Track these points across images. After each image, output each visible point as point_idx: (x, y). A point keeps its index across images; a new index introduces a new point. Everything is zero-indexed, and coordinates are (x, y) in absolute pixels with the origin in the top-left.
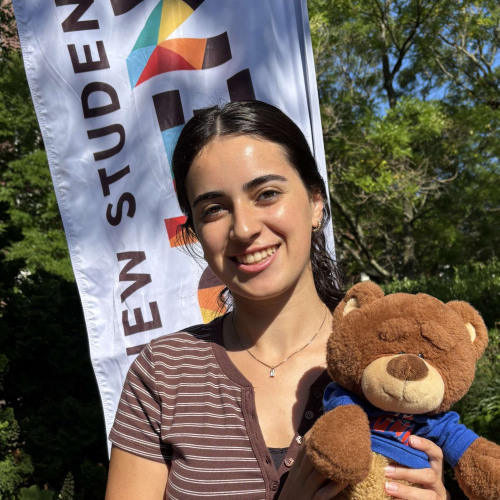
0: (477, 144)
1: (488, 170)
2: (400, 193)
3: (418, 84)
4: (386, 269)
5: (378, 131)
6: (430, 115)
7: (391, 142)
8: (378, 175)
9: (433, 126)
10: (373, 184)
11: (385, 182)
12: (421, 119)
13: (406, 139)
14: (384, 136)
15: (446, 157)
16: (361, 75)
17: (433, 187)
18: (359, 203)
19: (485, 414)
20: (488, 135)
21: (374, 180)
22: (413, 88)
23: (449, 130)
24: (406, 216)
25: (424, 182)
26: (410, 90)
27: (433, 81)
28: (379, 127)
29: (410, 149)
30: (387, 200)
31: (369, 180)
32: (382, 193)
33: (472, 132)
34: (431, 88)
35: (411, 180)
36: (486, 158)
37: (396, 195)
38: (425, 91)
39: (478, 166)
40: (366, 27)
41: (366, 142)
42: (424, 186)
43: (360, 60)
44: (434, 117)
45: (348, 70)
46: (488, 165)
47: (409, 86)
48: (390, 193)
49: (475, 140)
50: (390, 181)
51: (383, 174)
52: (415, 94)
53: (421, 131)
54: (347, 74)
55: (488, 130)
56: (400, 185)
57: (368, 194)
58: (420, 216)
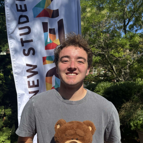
3: (134, 29)
4: (121, 78)
5: (120, 41)
6: (136, 37)
7: (124, 44)
8: (119, 52)
9: (136, 40)
10: (118, 55)
11: (121, 54)
12: (133, 38)
13: (128, 43)
14: (122, 42)
16: (118, 26)
18: (114, 60)
19: (140, 121)
21: (118, 54)
22: (133, 30)
23: (141, 41)
25: (132, 55)
26: (132, 30)
27: (139, 28)
30: (121, 59)
31: (117, 54)
32: (120, 57)
34: (138, 30)
37: (124, 58)
38: (136, 31)
40: (121, 13)
41: (117, 43)
43: (118, 22)
44: (137, 38)
45: (115, 24)
47: (132, 29)
50: (123, 54)
51: (121, 52)
52: (133, 31)
53: (133, 41)
54: (114, 26)
57: (116, 57)
58: (132, 64)
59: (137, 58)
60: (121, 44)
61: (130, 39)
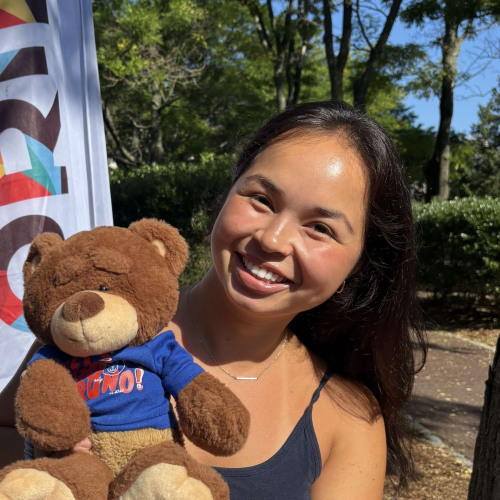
0: (225, 38)
1: (234, 64)
2: (149, 79)
4: (133, 155)
5: (129, 15)
6: (180, 4)
7: (142, 27)
8: (129, 59)
9: (183, 14)
10: (124, 68)
11: (135, 67)
12: (172, 6)
13: (156, 25)
14: (135, 21)
15: (195, 48)
17: (181, 76)
18: (109, 86)
20: (235, 30)
21: (124, 64)
23: (198, 20)
24: (153, 103)
25: (173, 70)
28: (131, 11)
29: (160, 36)
30: (137, 85)
31: (119, 64)
32: (130, 77)
33: (220, 26)
35: (160, 68)
36: (232, 52)
37: (145, 81)
39: (225, 60)
41: (117, 25)
42: (173, 74)
44: (184, 6)
46: (234, 60)
48: (140, 79)
49: (223, 34)
50: (140, 67)
51: (133, 59)
53: (172, 19)
55: (235, 25)
56: (149, 71)
57: (117, 77)
58: (168, 104)
59: (187, 82)
60: (134, 28)
61: (162, 11)
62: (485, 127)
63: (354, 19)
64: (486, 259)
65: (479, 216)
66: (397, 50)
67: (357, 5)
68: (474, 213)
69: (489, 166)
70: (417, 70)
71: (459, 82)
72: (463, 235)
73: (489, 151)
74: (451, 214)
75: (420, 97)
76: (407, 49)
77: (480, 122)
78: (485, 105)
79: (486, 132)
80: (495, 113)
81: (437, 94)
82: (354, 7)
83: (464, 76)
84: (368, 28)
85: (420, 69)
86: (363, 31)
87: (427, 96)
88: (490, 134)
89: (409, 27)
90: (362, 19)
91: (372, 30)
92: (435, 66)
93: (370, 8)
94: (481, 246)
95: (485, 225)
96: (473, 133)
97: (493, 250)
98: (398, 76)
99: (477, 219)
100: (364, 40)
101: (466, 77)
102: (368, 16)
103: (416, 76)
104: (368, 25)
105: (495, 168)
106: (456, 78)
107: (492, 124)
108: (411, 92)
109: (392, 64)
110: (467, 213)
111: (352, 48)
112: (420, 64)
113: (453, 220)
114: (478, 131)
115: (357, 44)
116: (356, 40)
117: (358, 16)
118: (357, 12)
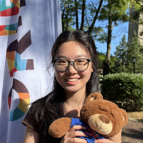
62: (118, 52)
63: (85, 18)
64: (127, 92)
65: (125, 78)
66: (95, 28)
67: (86, 14)
68: (123, 78)
69: (119, 64)
70: (101, 35)
71: (113, 39)
72: (120, 84)
73: (119, 59)
74: (116, 78)
75: (101, 43)
76: (98, 28)
77: (116, 51)
78: (118, 46)
79: (118, 54)
80: (121, 49)
81: (106, 42)
82: (85, 14)
83: (114, 37)
84: (89, 21)
85: (101, 34)
86: (87, 22)
87: (103, 42)
88: (119, 54)
89: (99, 21)
90: (87, 18)
91: (90, 22)
92: (106, 34)
93: (89, 15)
94: (125, 87)
95: (127, 81)
96: (114, 54)
97: (129, 89)
98: (95, 36)
99: (124, 79)
100: (88, 25)
101: (115, 37)
102: (89, 17)
103: (100, 36)
104: (89, 20)
105: (121, 64)
106: (112, 37)
107: (120, 52)
108: (99, 41)
109: (93, 32)
110: (121, 78)
111: (84, 27)
112: (102, 33)
113: (117, 80)
114: (116, 54)
115: (85, 26)
116: (85, 24)
117: (86, 17)
118: (86, 16)
